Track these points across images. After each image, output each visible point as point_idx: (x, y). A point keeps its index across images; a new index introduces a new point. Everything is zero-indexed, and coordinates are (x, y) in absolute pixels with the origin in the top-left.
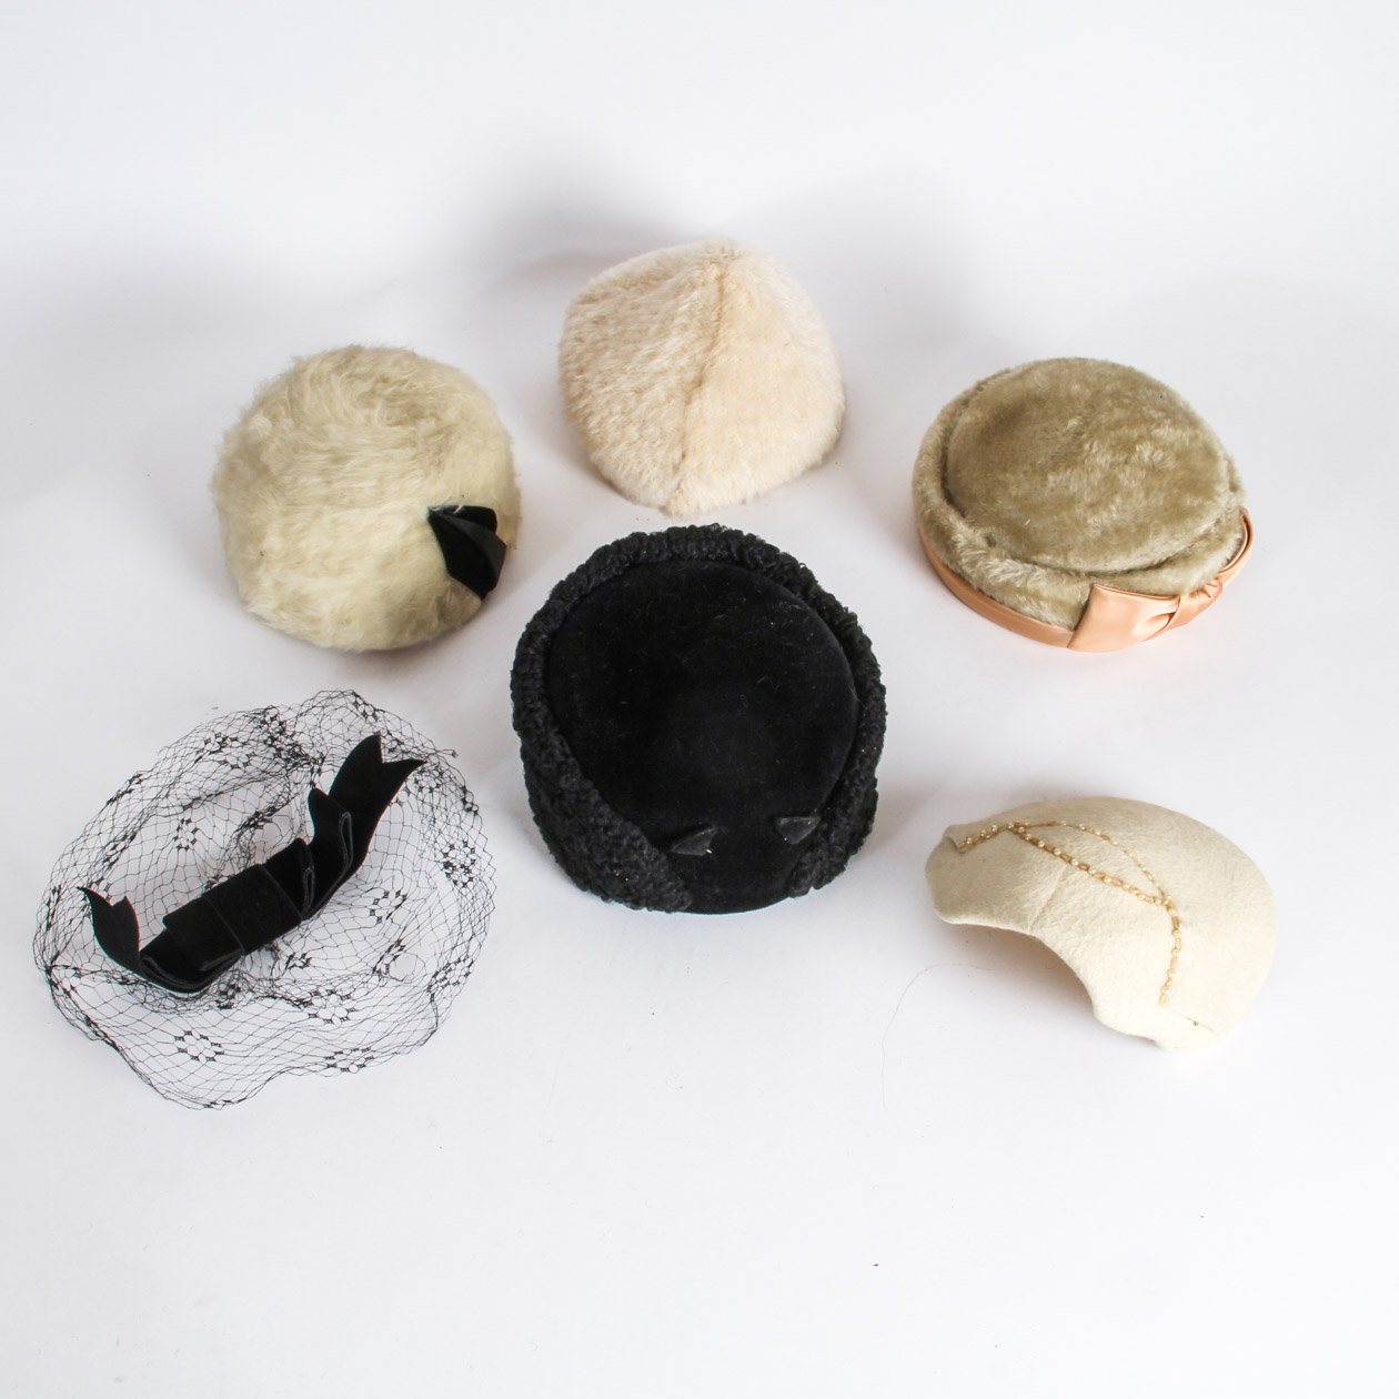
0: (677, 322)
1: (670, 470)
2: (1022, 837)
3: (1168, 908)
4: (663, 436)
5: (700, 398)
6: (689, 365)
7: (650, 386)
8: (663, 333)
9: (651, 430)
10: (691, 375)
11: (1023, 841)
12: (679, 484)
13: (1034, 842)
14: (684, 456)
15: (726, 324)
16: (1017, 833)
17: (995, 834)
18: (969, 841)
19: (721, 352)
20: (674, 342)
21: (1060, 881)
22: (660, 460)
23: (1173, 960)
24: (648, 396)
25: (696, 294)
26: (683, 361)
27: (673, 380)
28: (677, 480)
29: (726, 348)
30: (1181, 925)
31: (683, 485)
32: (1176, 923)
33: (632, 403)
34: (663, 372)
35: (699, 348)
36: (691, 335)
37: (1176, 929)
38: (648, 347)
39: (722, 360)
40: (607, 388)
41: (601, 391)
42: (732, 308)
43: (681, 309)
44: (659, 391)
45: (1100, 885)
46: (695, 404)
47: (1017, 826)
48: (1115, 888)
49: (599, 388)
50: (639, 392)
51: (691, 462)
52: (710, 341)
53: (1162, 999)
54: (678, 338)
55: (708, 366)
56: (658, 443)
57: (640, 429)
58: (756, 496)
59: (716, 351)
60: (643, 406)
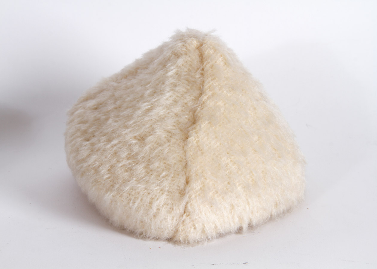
0: (167, 82)
1: (177, 195)
4: (168, 167)
5: (196, 133)
6: (183, 111)
7: (152, 131)
8: (157, 92)
9: (157, 164)
10: (185, 118)
12: (186, 207)
14: (187, 182)
15: (210, 79)
19: (208, 98)
20: (167, 97)
22: (167, 189)
24: (150, 139)
25: (180, 61)
26: (177, 109)
27: (170, 124)
28: (184, 203)
29: (213, 95)
31: (189, 207)
33: (136, 149)
34: (162, 119)
35: (189, 99)
36: (181, 89)
38: (146, 104)
39: (210, 103)
40: (114, 142)
41: (109, 146)
42: (212, 67)
43: (170, 74)
44: (160, 133)
46: (193, 139)
49: (106, 145)
50: (142, 139)
51: (196, 185)
52: (198, 92)
54: (169, 94)
55: (199, 109)
56: (164, 174)
57: (147, 167)
58: (251, 226)
59: (204, 98)
60: (147, 148)
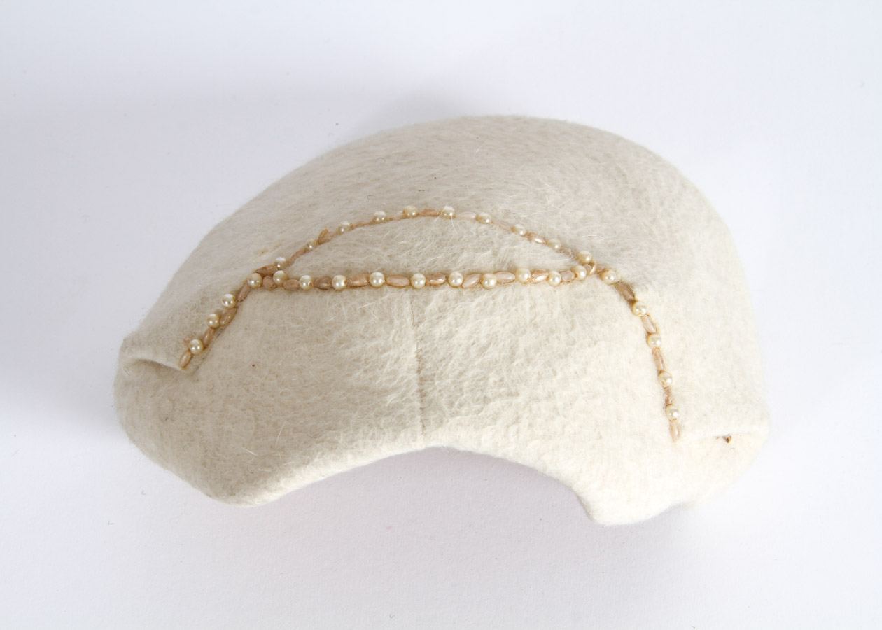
2: (291, 287)
3: (601, 273)
11: (301, 295)
13: (323, 285)
16: (275, 287)
17: (235, 309)
18: (196, 346)
21: (415, 325)
23: (657, 355)
30: (636, 291)
32: (627, 293)
37: (632, 302)
45: (483, 297)
47: (266, 273)
48: (509, 290)
53: (675, 430)
